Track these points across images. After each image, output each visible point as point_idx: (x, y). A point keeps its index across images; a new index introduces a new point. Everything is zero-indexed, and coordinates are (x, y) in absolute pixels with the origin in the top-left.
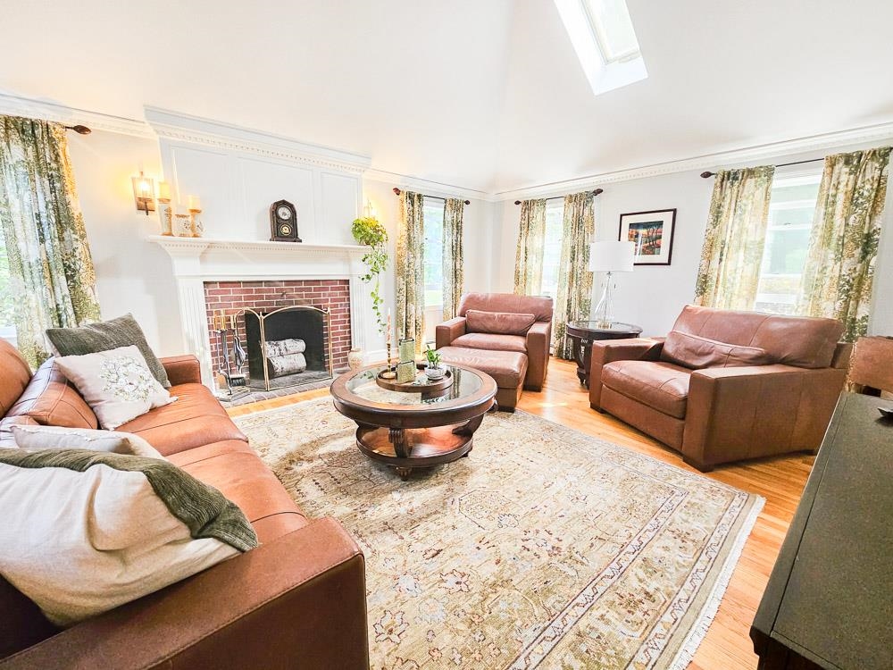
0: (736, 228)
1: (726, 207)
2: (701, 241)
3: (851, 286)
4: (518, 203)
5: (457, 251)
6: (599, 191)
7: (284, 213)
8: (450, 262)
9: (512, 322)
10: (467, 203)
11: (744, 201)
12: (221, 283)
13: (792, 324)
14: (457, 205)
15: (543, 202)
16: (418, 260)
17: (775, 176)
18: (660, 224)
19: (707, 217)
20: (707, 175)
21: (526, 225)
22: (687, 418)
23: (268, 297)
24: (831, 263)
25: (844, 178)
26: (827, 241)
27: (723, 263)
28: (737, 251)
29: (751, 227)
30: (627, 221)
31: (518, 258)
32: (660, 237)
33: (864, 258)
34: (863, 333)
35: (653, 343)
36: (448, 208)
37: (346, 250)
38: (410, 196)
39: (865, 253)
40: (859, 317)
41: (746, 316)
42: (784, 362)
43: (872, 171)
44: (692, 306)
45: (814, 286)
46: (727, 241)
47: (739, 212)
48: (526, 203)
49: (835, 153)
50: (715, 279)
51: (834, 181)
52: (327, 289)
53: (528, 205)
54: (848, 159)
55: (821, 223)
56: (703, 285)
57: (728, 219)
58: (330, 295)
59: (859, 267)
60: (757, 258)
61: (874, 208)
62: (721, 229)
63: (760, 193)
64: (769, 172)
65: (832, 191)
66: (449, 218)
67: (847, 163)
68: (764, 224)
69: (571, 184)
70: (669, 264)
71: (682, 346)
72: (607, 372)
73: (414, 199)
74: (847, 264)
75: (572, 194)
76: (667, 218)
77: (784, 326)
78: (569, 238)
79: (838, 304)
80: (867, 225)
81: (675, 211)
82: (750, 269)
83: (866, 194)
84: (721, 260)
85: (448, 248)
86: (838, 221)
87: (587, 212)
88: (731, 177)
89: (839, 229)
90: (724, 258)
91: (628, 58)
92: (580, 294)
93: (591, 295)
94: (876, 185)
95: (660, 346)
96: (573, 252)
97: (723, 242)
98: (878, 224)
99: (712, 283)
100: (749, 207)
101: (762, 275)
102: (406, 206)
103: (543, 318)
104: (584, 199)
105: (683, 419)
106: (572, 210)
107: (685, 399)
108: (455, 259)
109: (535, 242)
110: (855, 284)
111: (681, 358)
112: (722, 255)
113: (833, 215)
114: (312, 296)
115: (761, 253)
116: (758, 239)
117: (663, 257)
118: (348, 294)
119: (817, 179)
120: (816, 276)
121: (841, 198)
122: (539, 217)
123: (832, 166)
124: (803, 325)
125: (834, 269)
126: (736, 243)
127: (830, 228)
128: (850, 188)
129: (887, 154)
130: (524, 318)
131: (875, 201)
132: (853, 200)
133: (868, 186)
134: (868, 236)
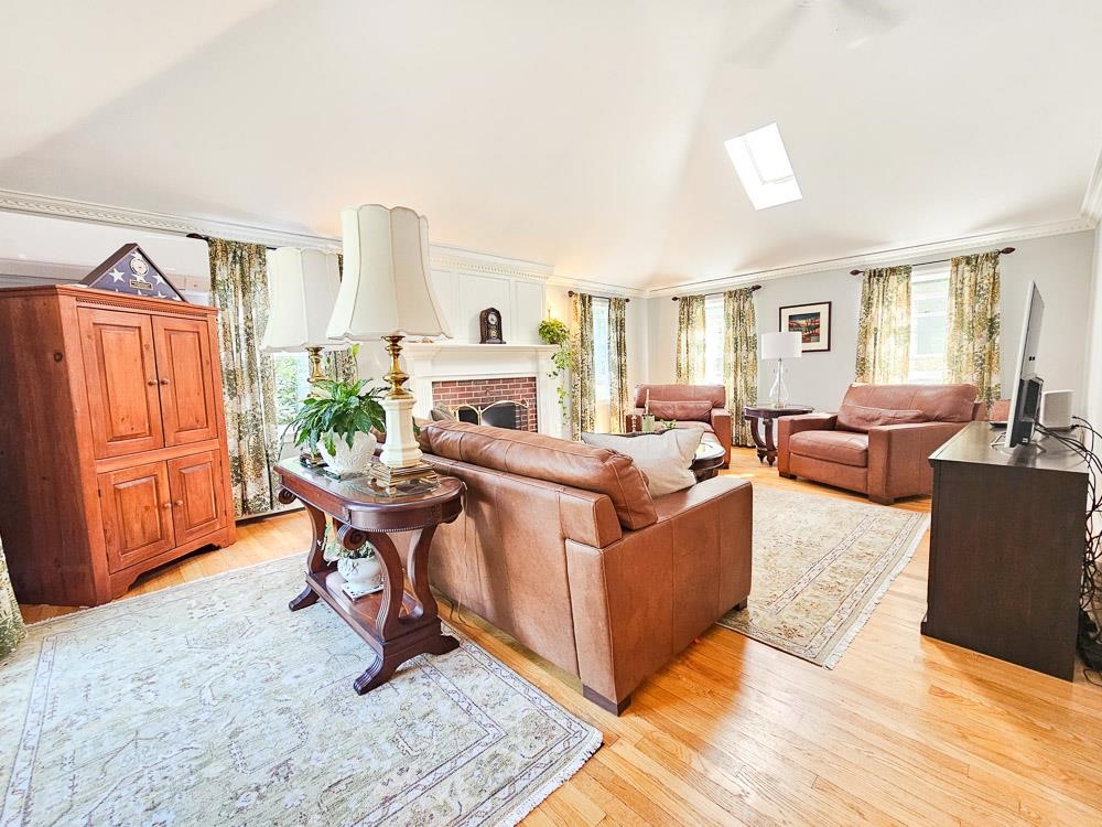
0: (885, 317)
1: (875, 299)
2: (857, 329)
3: (984, 360)
4: (675, 299)
5: (621, 347)
6: (759, 287)
7: (492, 318)
8: (615, 357)
9: (692, 409)
10: (627, 300)
11: (890, 294)
12: (443, 382)
13: (940, 391)
14: (618, 303)
15: (702, 298)
16: (590, 357)
17: (912, 274)
18: (818, 315)
19: (859, 308)
20: (855, 273)
21: (686, 320)
22: (869, 464)
23: (476, 395)
24: (965, 343)
25: (967, 275)
26: (960, 324)
27: (877, 347)
28: (888, 336)
29: (898, 316)
30: (786, 313)
31: (679, 351)
32: (819, 326)
33: (990, 337)
34: (998, 398)
35: (828, 416)
36: (612, 307)
37: (536, 350)
38: (583, 297)
39: (992, 333)
40: (993, 386)
41: (904, 387)
42: (937, 419)
43: (987, 269)
44: (855, 385)
45: (954, 361)
46: (879, 328)
47: (886, 303)
48: (685, 299)
49: (958, 255)
50: (872, 361)
51: (960, 278)
52: (518, 386)
53: (687, 301)
54: (968, 260)
55: (954, 310)
56: (862, 366)
57: (877, 310)
58: (521, 392)
59: (988, 345)
60: (906, 342)
61: (993, 299)
62: (872, 318)
63: (902, 288)
64: (907, 270)
65: (959, 286)
66: (613, 317)
67: (968, 263)
68: (909, 313)
69: (730, 281)
70: (829, 349)
71: (854, 417)
72: (794, 442)
73: (586, 300)
74: (978, 343)
75: (731, 289)
76: (823, 310)
77: (935, 392)
78: (731, 329)
79: (975, 376)
80: (989, 313)
81: (830, 303)
82: (901, 352)
83: (985, 287)
84: (875, 344)
85: (613, 345)
86: (967, 309)
87: (747, 305)
88: (876, 274)
89: (968, 317)
90: (878, 342)
91: (783, 180)
92: (746, 382)
93: (758, 383)
94: (992, 280)
95: (835, 419)
96: (736, 343)
97: (876, 329)
98: (997, 310)
99: (870, 364)
100: (894, 299)
101: (911, 355)
102: (579, 306)
103: (719, 405)
104: (742, 296)
105: (866, 466)
106: (733, 305)
107: (866, 451)
108: (619, 354)
109: (696, 334)
110: (986, 358)
111: (854, 426)
112: (876, 339)
113: (962, 304)
114: (508, 392)
115: (909, 337)
116: (905, 325)
117: (823, 344)
118: (535, 390)
119: (948, 275)
120: (956, 353)
121: (967, 290)
122: (699, 311)
123: (957, 265)
124: (948, 390)
125: (968, 347)
126: (886, 329)
127: (961, 314)
128: (973, 283)
129: (997, 257)
130: (702, 405)
131: (993, 293)
132: (976, 293)
133: (986, 281)
134: (991, 320)
